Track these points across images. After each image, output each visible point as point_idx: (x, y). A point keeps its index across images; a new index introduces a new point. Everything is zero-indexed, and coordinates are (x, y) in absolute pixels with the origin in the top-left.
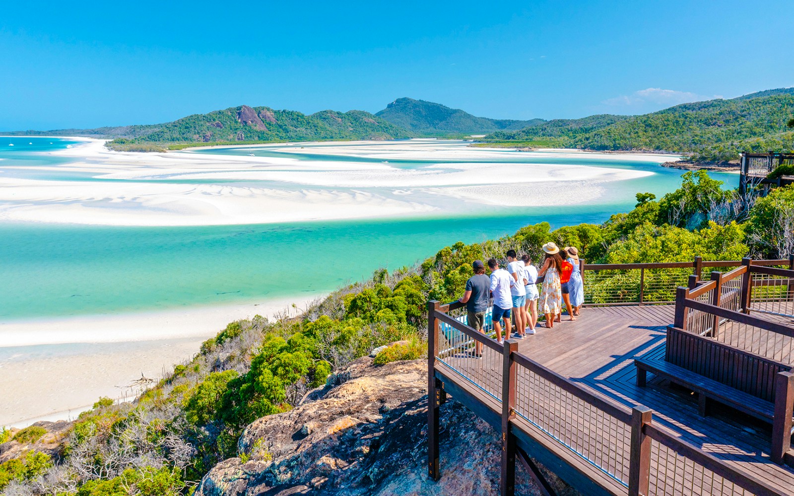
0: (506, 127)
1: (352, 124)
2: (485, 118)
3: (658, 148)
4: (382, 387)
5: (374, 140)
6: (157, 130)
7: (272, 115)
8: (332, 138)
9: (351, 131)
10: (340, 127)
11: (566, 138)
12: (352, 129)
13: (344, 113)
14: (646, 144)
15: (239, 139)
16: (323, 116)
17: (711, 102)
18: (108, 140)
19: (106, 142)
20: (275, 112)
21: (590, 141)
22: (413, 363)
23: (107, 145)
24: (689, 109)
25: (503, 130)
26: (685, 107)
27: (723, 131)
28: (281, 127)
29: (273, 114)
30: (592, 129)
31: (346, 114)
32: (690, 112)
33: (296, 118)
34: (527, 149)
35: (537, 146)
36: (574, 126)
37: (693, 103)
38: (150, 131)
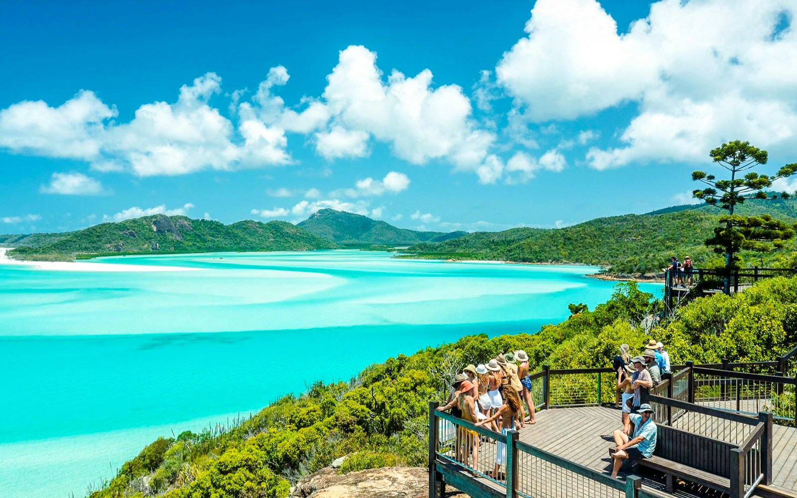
0: (429, 239)
1: (273, 234)
2: (408, 230)
3: (577, 261)
4: (357, 493)
5: (295, 250)
6: (63, 238)
7: (189, 225)
8: (252, 249)
9: (272, 242)
10: (260, 238)
11: (488, 250)
12: (273, 240)
13: (265, 223)
14: (565, 257)
15: (153, 249)
16: (244, 226)
17: (625, 217)
18: (9, 249)
19: (7, 250)
20: (193, 222)
21: (513, 253)
22: (382, 471)
23: (7, 254)
24: (605, 223)
25: (426, 242)
26: (600, 221)
27: (638, 245)
28: (199, 236)
29: (190, 223)
30: (513, 241)
31: (267, 224)
32: (605, 226)
33: (215, 228)
34: (451, 260)
35: (461, 258)
36: (496, 239)
37: (608, 218)
38: (56, 241)
